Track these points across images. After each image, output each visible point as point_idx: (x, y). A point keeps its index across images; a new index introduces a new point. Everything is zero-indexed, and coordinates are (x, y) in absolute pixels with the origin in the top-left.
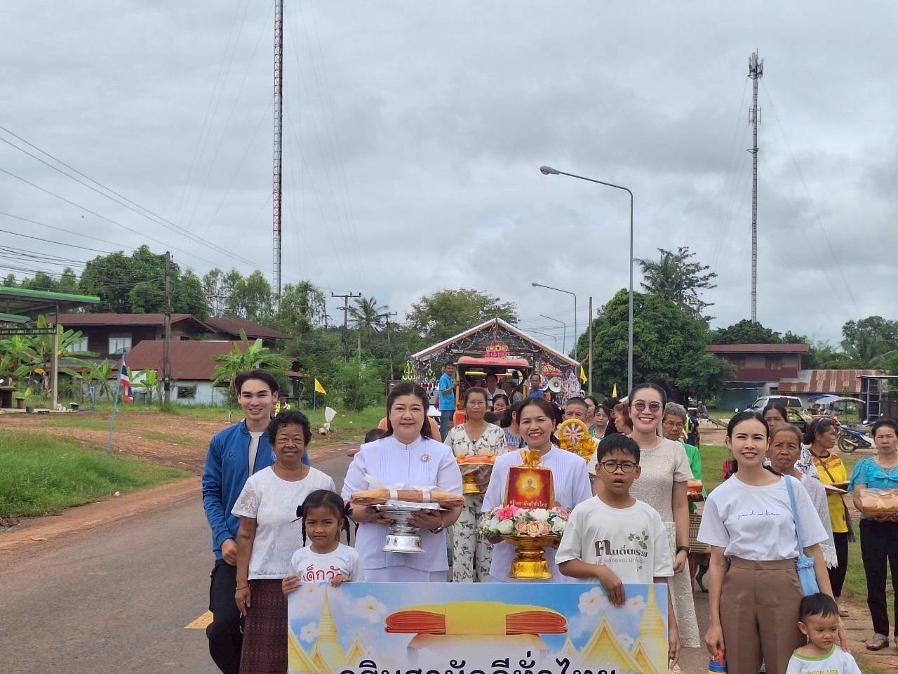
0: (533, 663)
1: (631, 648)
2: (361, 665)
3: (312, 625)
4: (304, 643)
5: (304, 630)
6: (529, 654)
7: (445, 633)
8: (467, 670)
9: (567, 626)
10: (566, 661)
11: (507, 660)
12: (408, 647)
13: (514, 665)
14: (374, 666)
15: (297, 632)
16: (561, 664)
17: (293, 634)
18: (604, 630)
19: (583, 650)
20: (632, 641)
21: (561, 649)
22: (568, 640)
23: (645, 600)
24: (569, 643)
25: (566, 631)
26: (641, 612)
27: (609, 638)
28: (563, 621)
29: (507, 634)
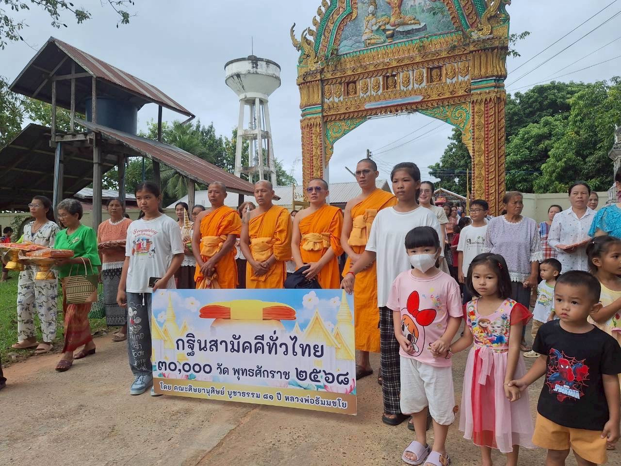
0: (277, 338)
1: (332, 332)
2: (187, 336)
3: (163, 313)
4: (159, 323)
5: (159, 316)
6: (275, 332)
7: (230, 319)
8: (242, 341)
9: (296, 315)
10: (295, 337)
11: (263, 335)
12: (211, 326)
13: (267, 340)
14: (194, 337)
15: (156, 317)
16: (292, 339)
17: (154, 317)
18: (317, 318)
19: (305, 330)
20: (332, 326)
21: (292, 330)
22: (297, 324)
23: (340, 300)
24: (297, 326)
25: (295, 318)
26: (338, 307)
27: (320, 324)
28: (294, 313)
29: (263, 320)
